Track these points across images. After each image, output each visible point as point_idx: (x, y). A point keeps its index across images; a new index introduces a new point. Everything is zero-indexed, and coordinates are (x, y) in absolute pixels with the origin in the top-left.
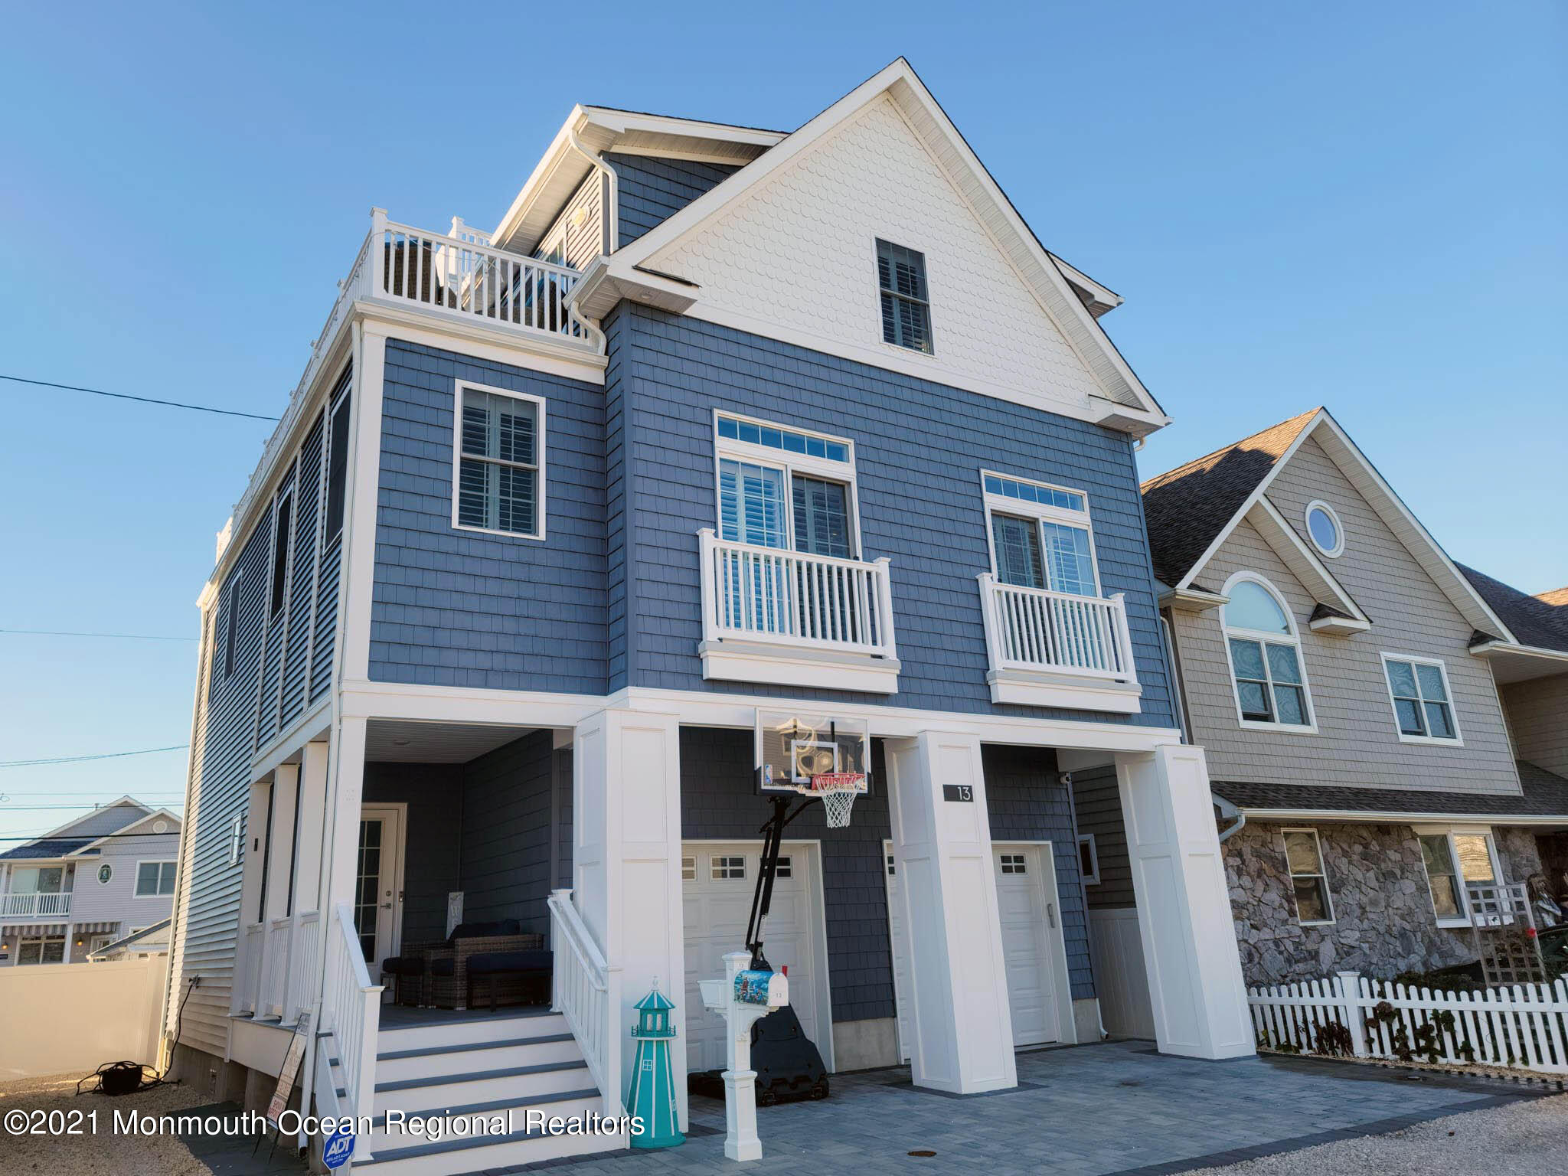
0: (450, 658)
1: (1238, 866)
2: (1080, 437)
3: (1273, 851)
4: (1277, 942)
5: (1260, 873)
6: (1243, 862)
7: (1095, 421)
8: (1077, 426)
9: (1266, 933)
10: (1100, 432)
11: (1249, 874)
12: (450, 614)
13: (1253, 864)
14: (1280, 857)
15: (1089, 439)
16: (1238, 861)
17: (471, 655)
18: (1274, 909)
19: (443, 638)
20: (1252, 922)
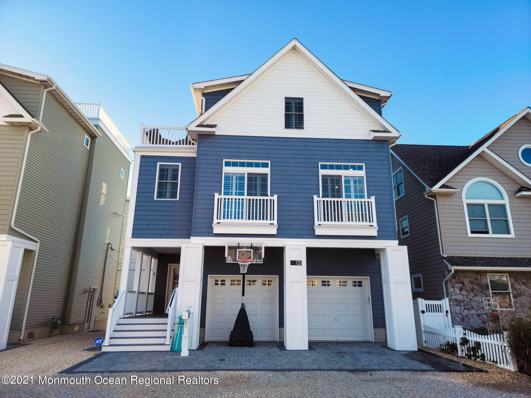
0: (151, 232)
1: (461, 287)
2: (364, 145)
3: (481, 282)
4: (478, 315)
5: (473, 290)
6: (464, 285)
7: (371, 139)
8: (363, 142)
9: (473, 312)
10: (373, 142)
11: (466, 290)
12: (152, 221)
13: (469, 286)
14: (485, 284)
15: (368, 146)
16: (461, 285)
17: (157, 231)
18: (479, 303)
19: (150, 227)
20: (465, 307)
